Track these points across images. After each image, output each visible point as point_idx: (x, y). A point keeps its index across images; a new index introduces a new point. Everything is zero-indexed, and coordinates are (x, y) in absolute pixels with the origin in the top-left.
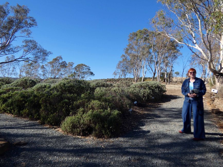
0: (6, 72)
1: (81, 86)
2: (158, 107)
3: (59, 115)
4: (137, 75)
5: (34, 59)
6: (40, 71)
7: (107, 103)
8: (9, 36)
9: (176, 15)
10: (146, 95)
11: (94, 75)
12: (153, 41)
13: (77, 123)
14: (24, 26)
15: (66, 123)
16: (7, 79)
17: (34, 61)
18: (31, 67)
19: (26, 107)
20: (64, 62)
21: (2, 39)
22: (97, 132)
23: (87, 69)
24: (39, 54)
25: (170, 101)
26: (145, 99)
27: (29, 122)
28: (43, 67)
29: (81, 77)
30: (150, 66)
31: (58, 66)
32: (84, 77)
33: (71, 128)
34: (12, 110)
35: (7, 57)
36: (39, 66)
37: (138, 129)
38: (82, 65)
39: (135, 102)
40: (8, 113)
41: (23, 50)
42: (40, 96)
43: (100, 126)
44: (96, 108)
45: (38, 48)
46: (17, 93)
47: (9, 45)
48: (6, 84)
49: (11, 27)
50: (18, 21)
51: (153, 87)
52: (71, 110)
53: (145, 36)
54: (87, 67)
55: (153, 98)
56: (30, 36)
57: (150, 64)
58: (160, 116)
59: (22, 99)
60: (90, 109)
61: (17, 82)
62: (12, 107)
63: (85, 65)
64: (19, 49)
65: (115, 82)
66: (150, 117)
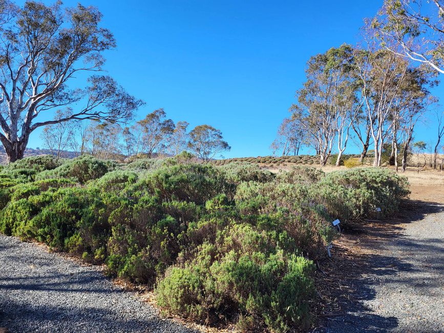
0: (56, 142)
1: (205, 180)
2: (393, 236)
3: (151, 258)
4: (326, 150)
5: (108, 115)
6: (122, 141)
7: (274, 233)
8: (62, 69)
9: (436, 5)
10: (361, 203)
11: (230, 148)
12: (366, 71)
13: (196, 289)
14: (91, 47)
15: (167, 286)
16: (48, 160)
17: (110, 118)
18: (105, 132)
19: (78, 229)
20: (168, 121)
21: (49, 75)
22: (250, 319)
23: (216, 137)
24: (119, 105)
25: (422, 218)
26: (360, 213)
27: (81, 269)
28: (127, 132)
29: (202, 153)
30: (357, 129)
31: (156, 130)
32: (209, 153)
33: (179, 300)
34: (47, 235)
35: (59, 112)
36: (120, 129)
37: (361, 310)
38: (206, 126)
39: (336, 221)
40: (38, 242)
41: (87, 97)
42: (111, 206)
43: (259, 301)
44: (244, 247)
45: (117, 93)
46: (62, 194)
47: (61, 87)
48: (47, 171)
49: (66, 51)
50: (80, 37)
51: (377, 183)
52: (181, 247)
53: (345, 62)
54: (216, 131)
55: (379, 210)
56: (102, 67)
57: (355, 125)
58: (410, 265)
59: (70, 210)
60: (230, 248)
61: (68, 166)
62: (48, 228)
63: (210, 128)
64: (80, 95)
65: (275, 165)
66: (383, 269)
